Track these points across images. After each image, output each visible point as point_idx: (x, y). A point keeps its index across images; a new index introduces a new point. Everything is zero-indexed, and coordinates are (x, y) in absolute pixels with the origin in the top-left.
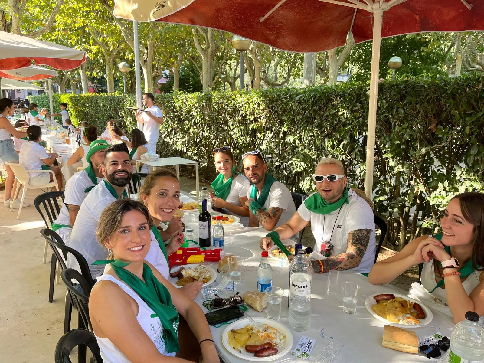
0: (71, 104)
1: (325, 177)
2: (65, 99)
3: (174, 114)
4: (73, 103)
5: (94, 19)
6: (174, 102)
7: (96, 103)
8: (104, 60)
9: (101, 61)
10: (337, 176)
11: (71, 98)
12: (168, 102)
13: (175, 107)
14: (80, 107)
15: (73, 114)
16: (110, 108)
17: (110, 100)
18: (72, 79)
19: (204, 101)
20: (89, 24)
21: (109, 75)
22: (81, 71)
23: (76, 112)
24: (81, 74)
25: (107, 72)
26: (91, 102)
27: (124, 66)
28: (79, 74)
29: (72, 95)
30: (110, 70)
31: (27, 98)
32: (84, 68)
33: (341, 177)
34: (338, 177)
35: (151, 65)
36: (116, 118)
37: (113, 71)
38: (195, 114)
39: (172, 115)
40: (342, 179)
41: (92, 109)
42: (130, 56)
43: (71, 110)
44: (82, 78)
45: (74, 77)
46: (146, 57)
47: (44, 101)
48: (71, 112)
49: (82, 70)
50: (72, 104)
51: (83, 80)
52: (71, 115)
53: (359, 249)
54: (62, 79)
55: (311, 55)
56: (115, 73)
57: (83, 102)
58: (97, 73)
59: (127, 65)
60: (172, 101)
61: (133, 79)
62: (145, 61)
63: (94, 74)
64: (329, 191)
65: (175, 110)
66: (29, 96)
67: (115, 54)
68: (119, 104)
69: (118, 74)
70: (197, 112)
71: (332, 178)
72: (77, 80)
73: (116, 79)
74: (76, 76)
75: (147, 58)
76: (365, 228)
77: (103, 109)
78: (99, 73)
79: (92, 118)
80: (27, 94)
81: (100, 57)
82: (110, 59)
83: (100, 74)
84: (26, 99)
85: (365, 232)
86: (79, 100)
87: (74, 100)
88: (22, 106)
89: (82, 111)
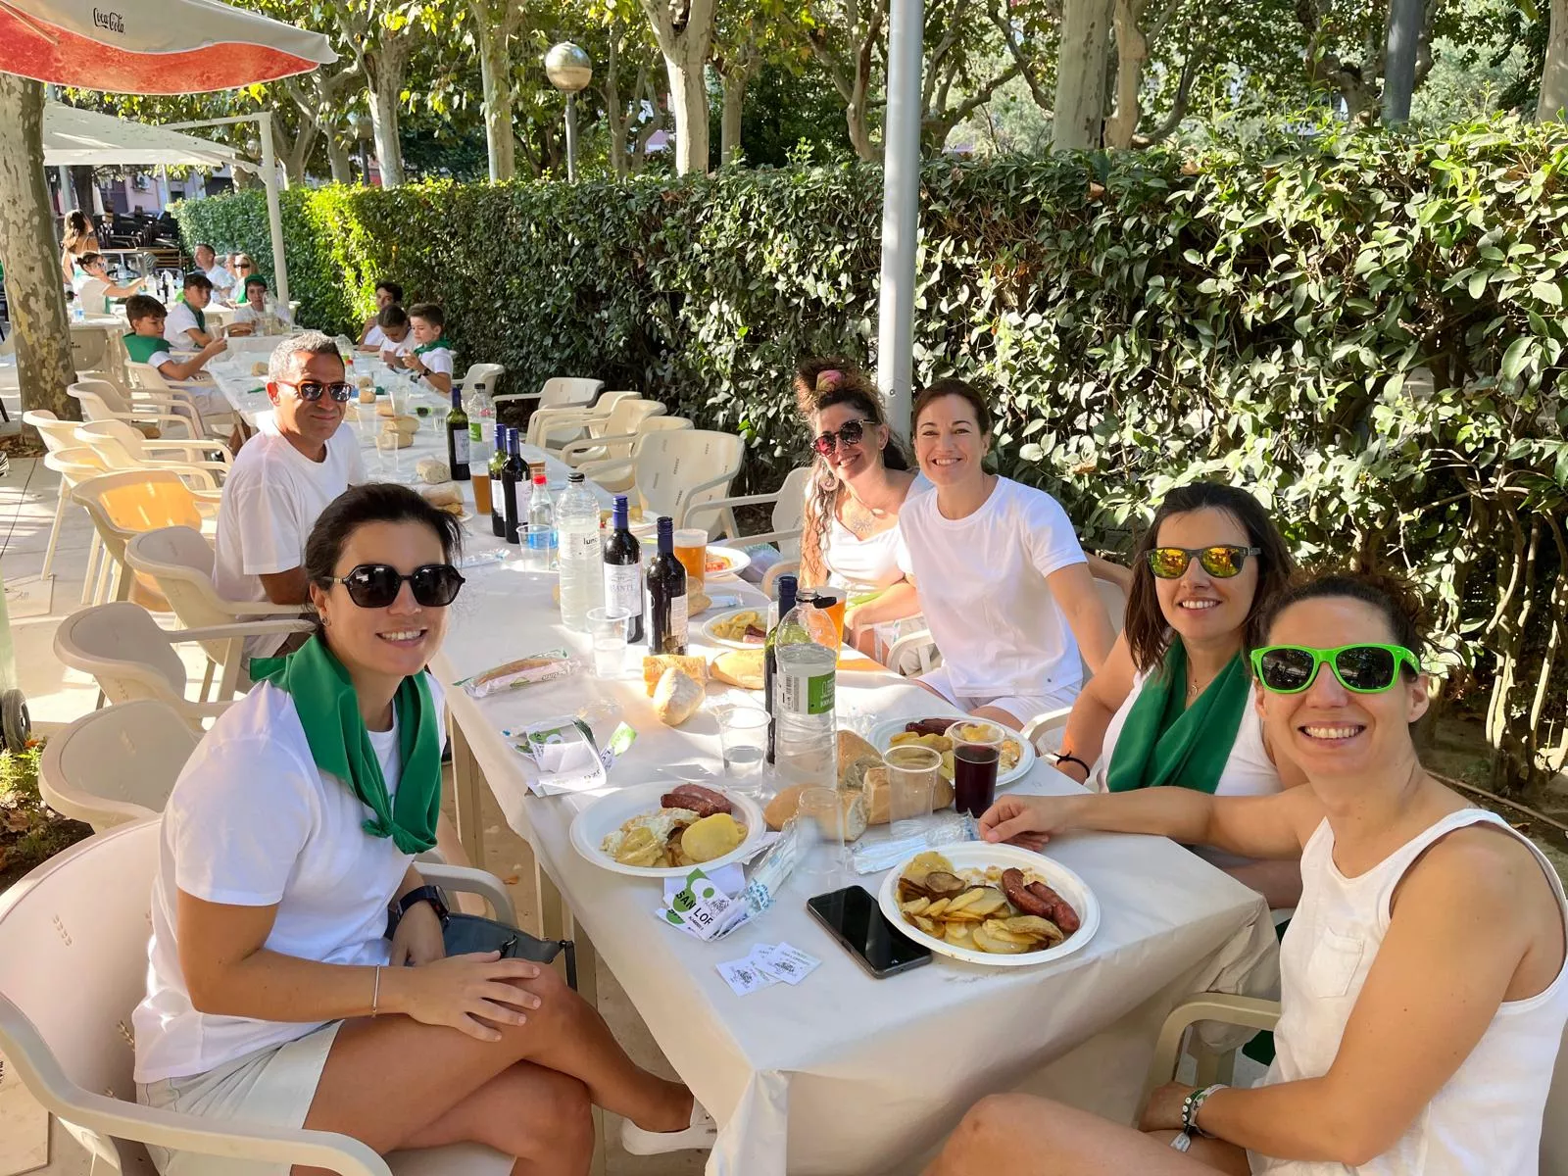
2: (328, 206)
4: (366, 224)
9: (468, 40)
14: (405, 242)
18: (335, 133)
21: (499, 105)
22: (371, 99)
23: (385, 263)
24: (374, 109)
27: (568, 59)
28: (362, 108)
31: (169, 207)
32: (384, 82)
37: (517, 87)
43: (360, 255)
44: (377, 124)
45: (344, 123)
46: (682, 10)
47: (234, 217)
49: (375, 90)
51: (382, 136)
56: (525, 95)
57: (419, 222)
58: (448, 98)
59: (580, 54)
62: (677, 29)
63: (435, 102)
66: (174, 200)
67: (525, 7)
69: (540, 99)
72: (357, 134)
74: (352, 118)
75: (685, 16)
78: (456, 99)
79: (467, 294)
80: (167, 196)
81: (457, 24)
82: (502, 33)
83: (461, 102)
84: (168, 214)
86: (397, 209)
87: (373, 210)
88: (149, 242)
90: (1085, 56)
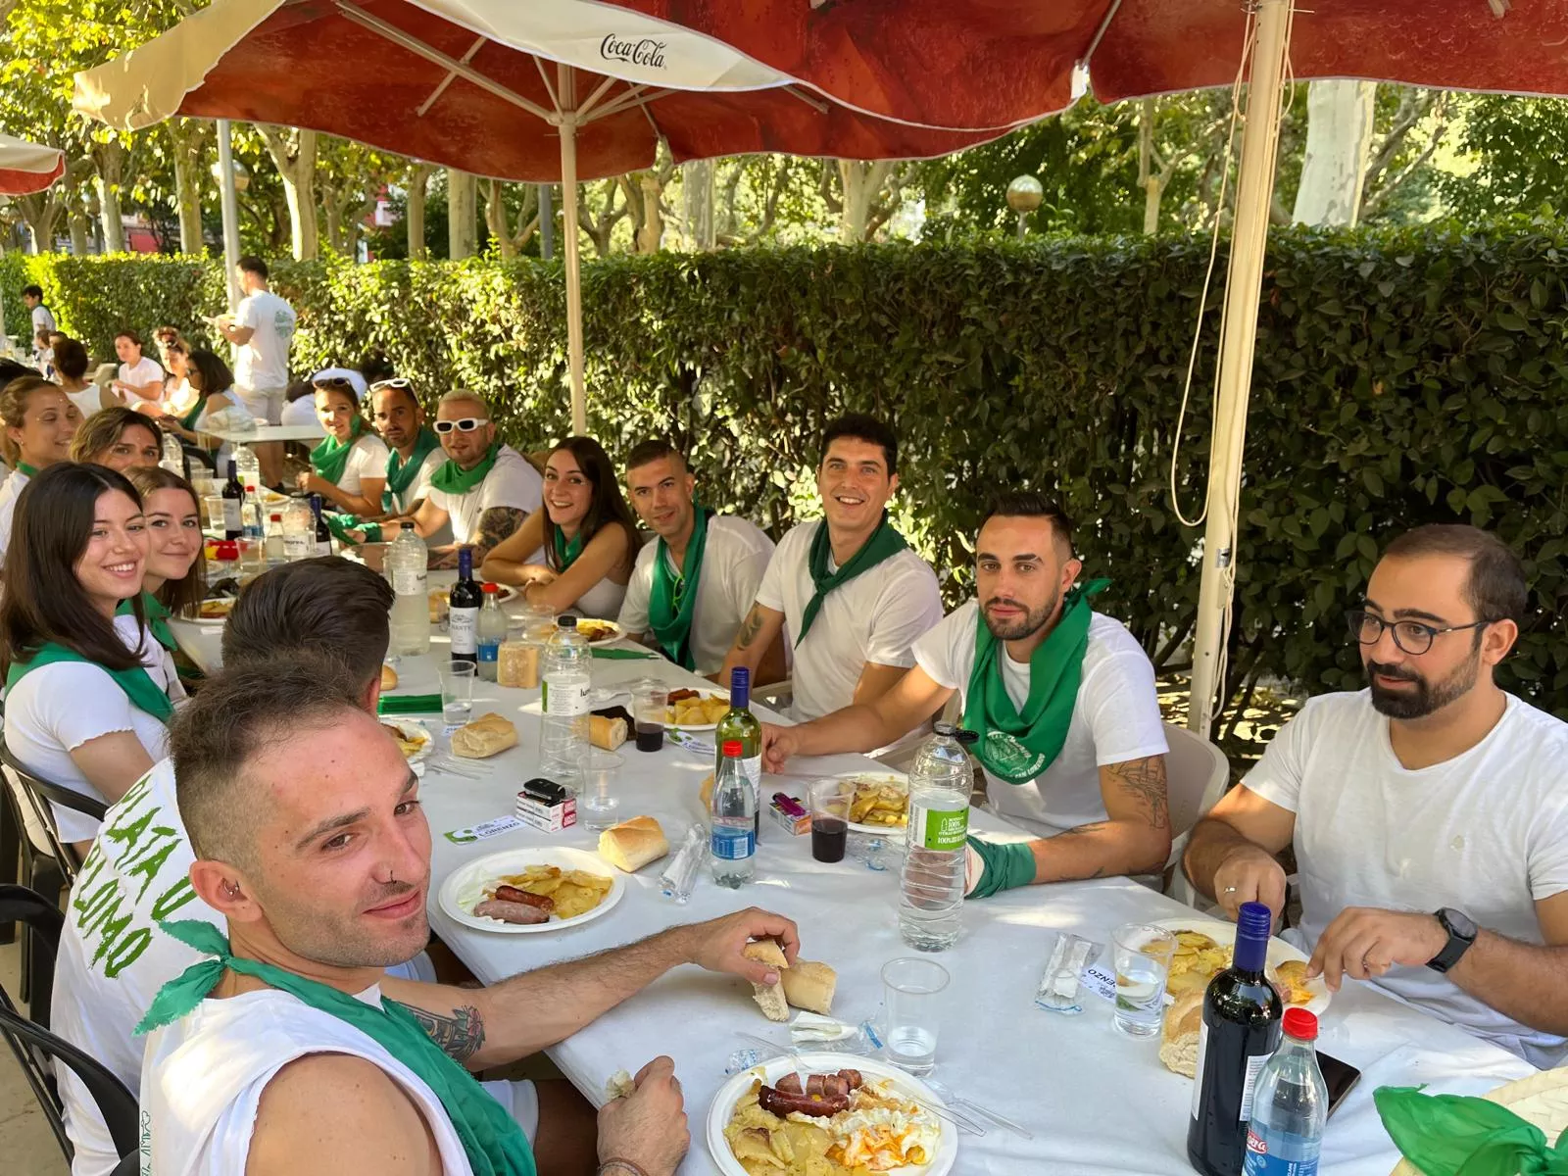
0: (57, 285)
1: (455, 424)
2: (40, 270)
3: (331, 320)
4: (63, 283)
5: (134, 26)
6: (329, 286)
7: (129, 283)
8: (169, 152)
9: (158, 152)
10: (475, 421)
11: (59, 268)
12: (315, 283)
13: (332, 300)
14: (85, 295)
15: (64, 318)
16: (167, 298)
17: (169, 274)
18: (73, 207)
19: (394, 284)
20: (117, 41)
21: (187, 198)
22: (98, 183)
23: (74, 309)
24: (101, 192)
25: (180, 189)
26: (116, 280)
28: (92, 190)
29: (63, 257)
30: (188, 181)
32: (110, 172)
33: (484, 422)
34: (476, 423)
35: (309, 173)
36: (186, 329)
37: (197, 186)
38: (377, 319)
39: (326, 322)
40: (485, 427)
41: (120, 303)
42: (242, 140)
43: (59, 303)
44: (103, 203)
45: (78, 201)
46: (295, 147)
48: (57, 311)
49: (102, 177)
50: (62, 287)
51: (107, 211)
52: (60, 320)
53: (487, 537)
54: (43, 204)
55: (701, 168)
56: (204, 193)
57: (92, 281)
58: (147, 192)
59: (240, 167)
60: (324, 283)
61: (279, 209)
62: (292, 160)
63: (137, 194)
64: (464, 447)
65: (333, 307)
67: (201, 130)
68: (190, 287)
69: (213, 195)
70: (383, 315)
71: (467, 425)
72: (87, 209)
73: (208, 210)
74: (85, 198)
75: (295, 151)
76: (504, 504)
77: (148, 302)
78: (153, 192)
81: (154, 140)
82: (187, 147)
83: (157, 194)
85: (504, 511)
86: (81, 273)
87: (65, 271)
89: (92, 309)
90: (460, 208)
